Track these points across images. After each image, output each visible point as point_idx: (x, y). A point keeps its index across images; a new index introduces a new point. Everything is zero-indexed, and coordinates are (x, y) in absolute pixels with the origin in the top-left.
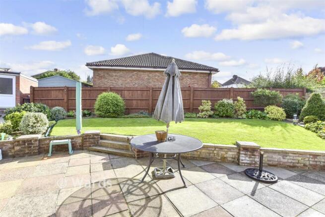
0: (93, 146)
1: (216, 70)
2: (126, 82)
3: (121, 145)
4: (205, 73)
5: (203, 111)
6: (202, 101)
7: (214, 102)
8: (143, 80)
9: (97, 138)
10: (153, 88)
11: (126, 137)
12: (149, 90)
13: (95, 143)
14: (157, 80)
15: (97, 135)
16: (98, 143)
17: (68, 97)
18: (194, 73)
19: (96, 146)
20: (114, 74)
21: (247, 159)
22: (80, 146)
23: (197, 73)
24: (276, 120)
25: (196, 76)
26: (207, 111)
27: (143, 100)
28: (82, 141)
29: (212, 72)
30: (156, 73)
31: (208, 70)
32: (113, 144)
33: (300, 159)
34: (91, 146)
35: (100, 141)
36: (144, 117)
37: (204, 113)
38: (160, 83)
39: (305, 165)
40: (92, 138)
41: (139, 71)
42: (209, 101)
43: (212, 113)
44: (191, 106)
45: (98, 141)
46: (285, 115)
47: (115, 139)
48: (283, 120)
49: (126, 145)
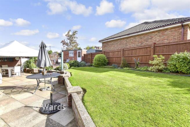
8: (123, 44)
14: (132, 43)
17: (91, 57)
20: (110, 44)
27: (118, 57)
29: (185, 23)
38: (133, 45)
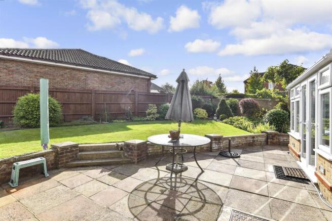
0: (71, 161)
1: (155, 77)
2: (56, 81)
3: (111, 153)
4: (146, 79)
5: (149, 114)
6: (149, 105)
7: (158, 105)
8: (78, 80)
9: (76, 150)
10: (96, 91)
11: (115, 144)
12: (91, 93)
13: (73, 157)
15: (76, 146)
16: (76, 156)
18: (135, 77)
19: (74, 160)
21: (217, 146)
22: (52, 164)
23: (138, 78)
24: (202, 119)
25: (137, 81)
26: (154, 114)
27: (83, 104)
28: (56, 157)
29: (152, 78)
30: (96, 74)
31: (148, 76)
32: (100, 154)
33: (240, 141)
34: (68, 162)
35: (80, 154)
36: (91, 124)
37: (151, 116)
39: (242, 145)
40: (70, 152)
41: (73, 69)
42: (155, 105)
43: (158, 115)
44: (136, 110)
45: (76, 154)
46: (207, 115)
47: (99, 149)
48: (207, 119)
49: (117, 153)
